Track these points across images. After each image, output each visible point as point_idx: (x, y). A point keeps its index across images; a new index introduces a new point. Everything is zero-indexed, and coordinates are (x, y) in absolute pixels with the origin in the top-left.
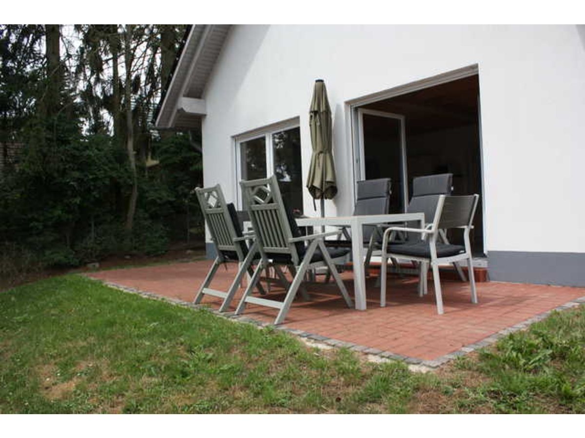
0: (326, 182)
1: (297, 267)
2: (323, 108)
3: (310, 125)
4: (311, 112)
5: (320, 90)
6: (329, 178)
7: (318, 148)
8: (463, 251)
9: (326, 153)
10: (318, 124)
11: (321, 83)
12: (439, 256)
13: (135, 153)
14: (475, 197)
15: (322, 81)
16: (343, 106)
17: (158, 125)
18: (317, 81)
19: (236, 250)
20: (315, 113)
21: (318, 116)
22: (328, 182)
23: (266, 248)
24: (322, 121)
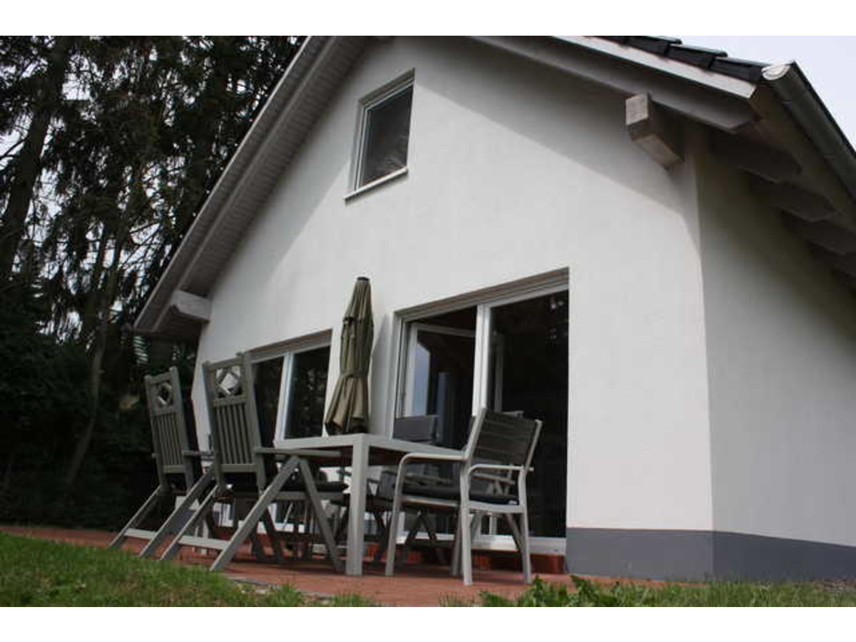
0: (352, 418)
1: (260, 492)
2: (362, 316)
3: (342, 338)
4: (346, 319)
5: (363, 290)
6: (357, 413)
7: (348, 368)
8: (515, 503)
9: (357, 378)
10: (352, 336)
11: (365, 282)
12: (472, 498)
13: (101, 372)
14: (536, 424)
15: (366, 280)
16: (391, 315)
17: (138, 326)
18: (360, 279)
19: (185, 471)
20: (350, 321)
21: (353, 327)
22: (356, 419)
23: (225, 465)
24: (358, 333)
